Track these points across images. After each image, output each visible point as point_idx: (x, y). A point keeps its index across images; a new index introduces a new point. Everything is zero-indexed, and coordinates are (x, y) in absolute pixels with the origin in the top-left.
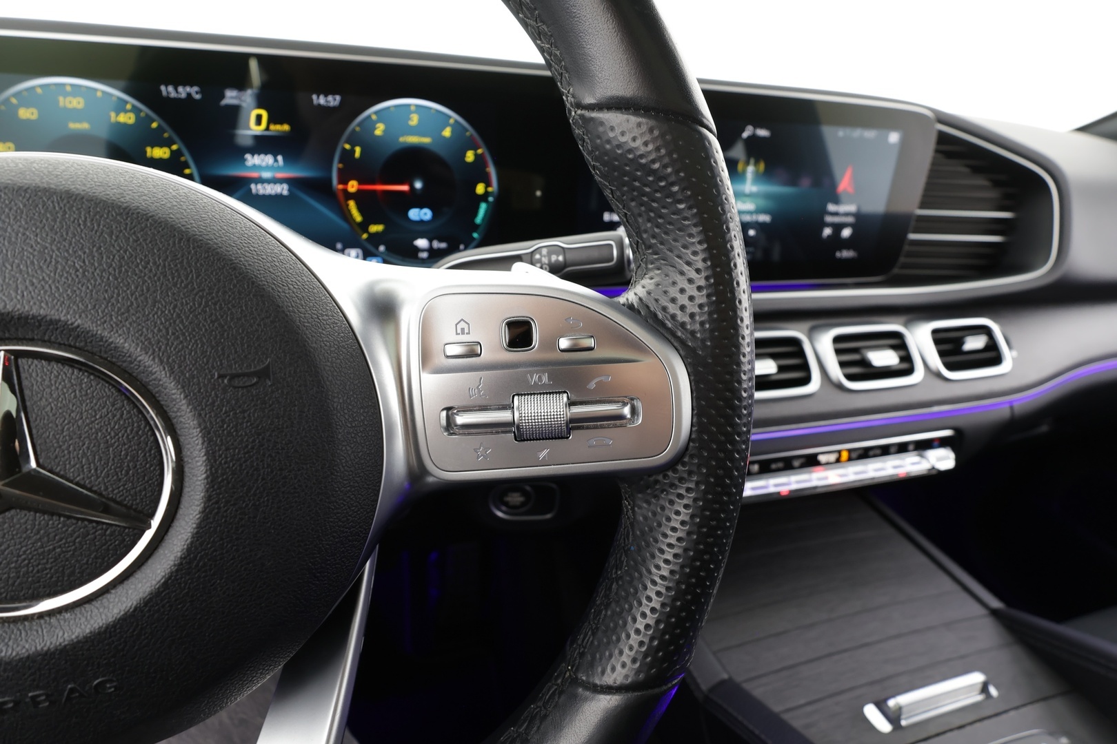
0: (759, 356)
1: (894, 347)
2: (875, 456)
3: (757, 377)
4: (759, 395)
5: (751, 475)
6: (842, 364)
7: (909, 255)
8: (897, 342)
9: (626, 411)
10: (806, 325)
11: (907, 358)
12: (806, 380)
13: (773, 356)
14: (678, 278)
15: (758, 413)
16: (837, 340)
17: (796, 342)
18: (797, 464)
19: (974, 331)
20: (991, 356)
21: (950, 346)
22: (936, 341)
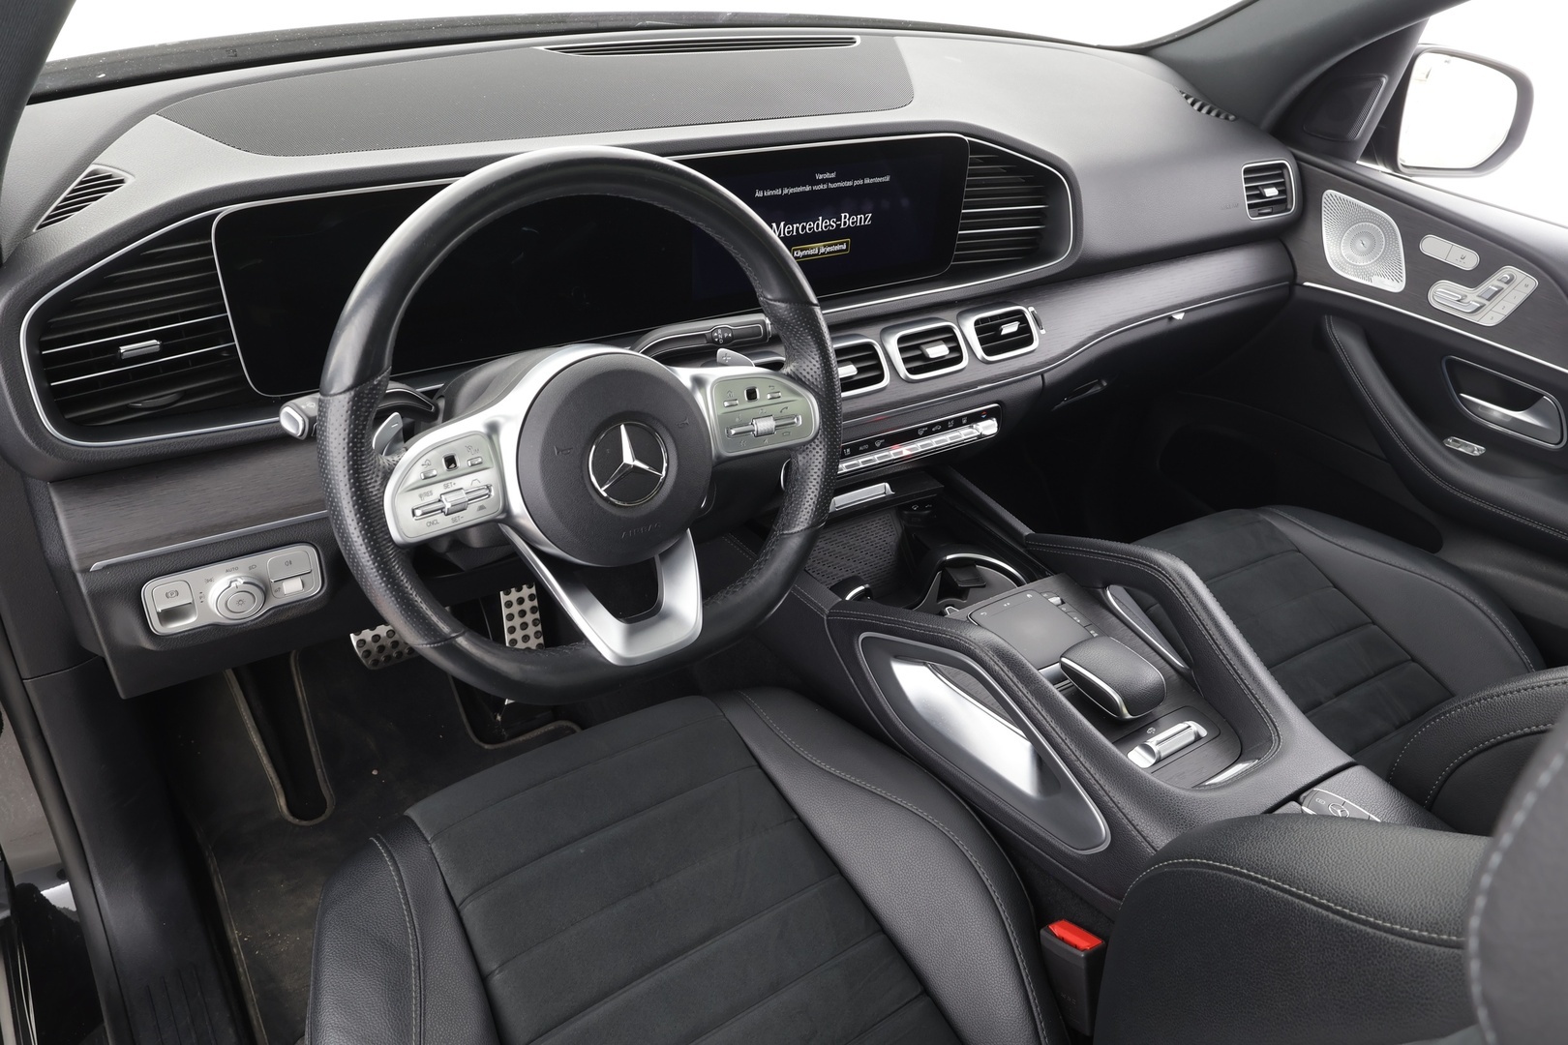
0: (841, 363)
1: (946, 341)
2: (937, 432)
3: (842, 379)
4: (844, 394)
5: (844, 456)
6: (905, 361)
7: (962, 248)
8: (947, 335)
9: (795, 420)
10: (877, 329)
11: (956, 349)
12: (880, 378)
13: (854, 361)
14: (809, 363)
15: (846, 408)
16: (901, 340)
17: (869, 347)
18: (878, 445)
19: (1009, 317)
20: (1024, 337)
21: (989, 335)
22: (979, 331)
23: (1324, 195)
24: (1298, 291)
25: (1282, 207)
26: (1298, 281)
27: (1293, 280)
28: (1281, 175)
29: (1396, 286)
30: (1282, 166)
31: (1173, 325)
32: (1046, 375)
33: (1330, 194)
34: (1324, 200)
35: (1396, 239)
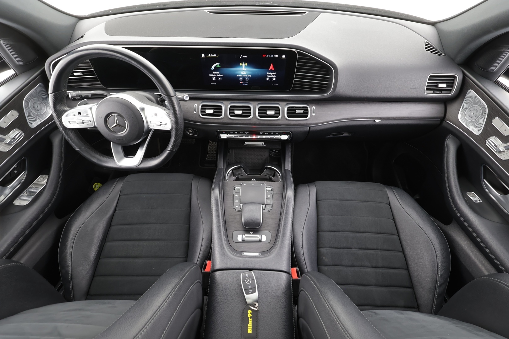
0: (238, 110)
2: (267, 134)
6: (259, 113)
7: (297, 84)
8: (277, 109)
10: (254, 103)
11: (278, 113)
12: (249, 116)
13: (242, 110)
16: (260, 107)
17: (249, 107)
18: (246, 133)
19: (300, 108)
20: (305, 114)
21: (292, 112)
22: (287, 110)
23: (468, 91)
24: (444, 124)
25: (449, 92)
26: (445, 120)
27: (443, 119)
28: (453, 80)
29: (477, 132)
30: (455, 77)
31: (374, 123)
32: (311, 128)
33: (471, 91)
34: (468, 93)
35: (485, 115)
